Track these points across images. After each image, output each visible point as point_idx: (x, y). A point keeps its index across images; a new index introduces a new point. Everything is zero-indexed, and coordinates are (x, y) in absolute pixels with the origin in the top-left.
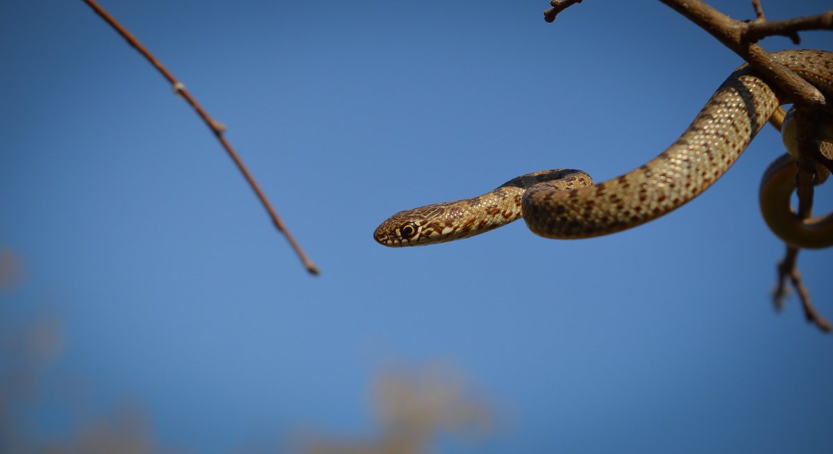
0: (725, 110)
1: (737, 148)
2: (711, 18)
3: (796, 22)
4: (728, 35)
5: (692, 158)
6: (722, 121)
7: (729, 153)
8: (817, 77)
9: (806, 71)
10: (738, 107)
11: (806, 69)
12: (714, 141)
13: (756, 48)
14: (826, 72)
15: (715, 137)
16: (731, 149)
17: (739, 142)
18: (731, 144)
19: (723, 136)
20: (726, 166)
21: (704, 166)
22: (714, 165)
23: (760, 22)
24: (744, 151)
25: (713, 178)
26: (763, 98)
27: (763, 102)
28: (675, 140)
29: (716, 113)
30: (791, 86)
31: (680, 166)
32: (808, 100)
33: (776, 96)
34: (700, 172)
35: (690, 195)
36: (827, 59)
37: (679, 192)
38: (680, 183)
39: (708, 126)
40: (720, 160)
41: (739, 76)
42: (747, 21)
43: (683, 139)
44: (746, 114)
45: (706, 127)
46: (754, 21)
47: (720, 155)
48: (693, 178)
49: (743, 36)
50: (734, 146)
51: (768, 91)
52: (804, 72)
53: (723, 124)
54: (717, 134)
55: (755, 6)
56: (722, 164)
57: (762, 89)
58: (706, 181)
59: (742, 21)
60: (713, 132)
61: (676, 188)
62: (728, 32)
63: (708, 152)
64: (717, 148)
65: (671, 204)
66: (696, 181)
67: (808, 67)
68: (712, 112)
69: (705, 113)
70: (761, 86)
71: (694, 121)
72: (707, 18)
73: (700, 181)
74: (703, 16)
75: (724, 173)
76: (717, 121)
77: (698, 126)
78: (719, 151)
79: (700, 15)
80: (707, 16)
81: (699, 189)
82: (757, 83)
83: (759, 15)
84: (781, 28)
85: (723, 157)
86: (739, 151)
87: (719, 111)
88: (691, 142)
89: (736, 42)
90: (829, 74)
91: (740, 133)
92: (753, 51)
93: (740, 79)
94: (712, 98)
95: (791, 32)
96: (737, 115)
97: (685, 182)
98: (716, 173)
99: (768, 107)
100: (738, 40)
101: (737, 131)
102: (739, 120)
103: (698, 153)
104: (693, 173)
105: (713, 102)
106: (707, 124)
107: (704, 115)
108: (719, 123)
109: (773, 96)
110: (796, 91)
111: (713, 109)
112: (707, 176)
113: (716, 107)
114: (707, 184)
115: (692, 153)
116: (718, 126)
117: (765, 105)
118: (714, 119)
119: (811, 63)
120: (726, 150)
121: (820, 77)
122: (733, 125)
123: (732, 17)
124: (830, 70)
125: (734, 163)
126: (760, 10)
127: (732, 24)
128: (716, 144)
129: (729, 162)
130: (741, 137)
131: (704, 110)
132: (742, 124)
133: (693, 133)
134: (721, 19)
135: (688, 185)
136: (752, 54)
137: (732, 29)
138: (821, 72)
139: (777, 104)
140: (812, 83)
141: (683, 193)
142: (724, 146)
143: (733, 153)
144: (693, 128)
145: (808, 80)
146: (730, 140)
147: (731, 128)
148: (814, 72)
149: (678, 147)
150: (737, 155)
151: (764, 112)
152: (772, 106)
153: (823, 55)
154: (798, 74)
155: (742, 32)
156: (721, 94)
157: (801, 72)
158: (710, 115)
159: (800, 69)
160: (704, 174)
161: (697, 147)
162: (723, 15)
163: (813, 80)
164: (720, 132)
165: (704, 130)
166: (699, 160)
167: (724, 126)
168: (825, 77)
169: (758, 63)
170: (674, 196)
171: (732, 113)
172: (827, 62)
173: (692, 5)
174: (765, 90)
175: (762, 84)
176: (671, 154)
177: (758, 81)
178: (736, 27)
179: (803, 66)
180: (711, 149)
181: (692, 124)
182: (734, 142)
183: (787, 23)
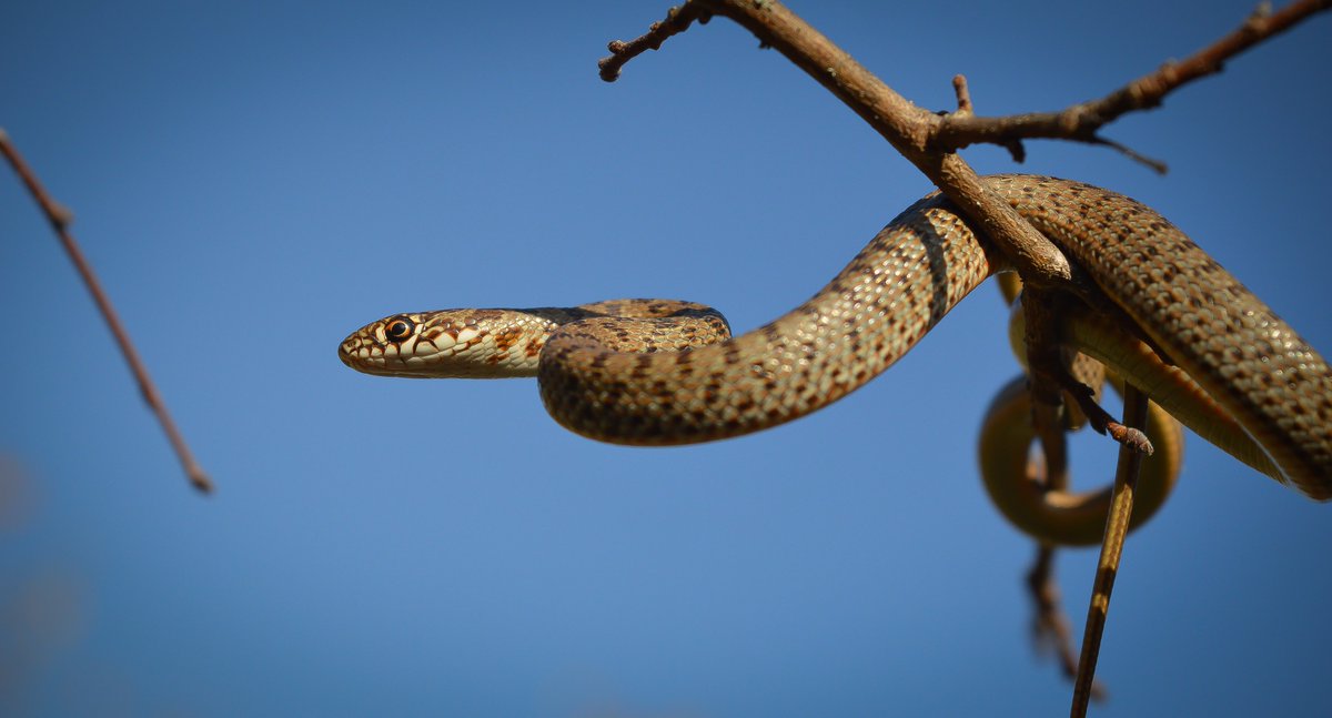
0: (897, 263)
1: (907, 335)
2: (876, 100)
3: (1019, 121)
4: (906, 133)
5: (820, 342)
6: (888, 281)
7: (891, 342)
8: (1063, 231)
9: (1046, 219)
10: (920, 260)
11: (1046, 215)
12: (868, 316)
13: (956, 162)
14: (1079, 224)
15: (870, 309)
16: (896, 335)
17: (913, 324)
18: (897, 326)
19: (886, 310)
20: (881, 363)
21: (839, 360)
22: (859, 359)
23: (962, 116)
24: (919, 341)
25: (853, 381)
26: (965, 254)
27: (964, 260)
28: (799, 304)
29: (881, 265)
30: (1014, 241)
31: (796, 351)
32: (1042, 269)
33: (987, 255)
34: (829, 370)
35: (802, 405)
36: (1087, 201)
37: (782, 398)
38: (788, 385)
39: (863, 286)
40: (872, 352)
41: (928, 209)
42: (941, 114)
43: (813, 303)
44: (930, 277)
45: (857, 289)
46: (953, 113)
47: (873, 344)
48: (813, 378)
49: (930, 138)
50: (903, 330)
51: (974, 243)
52: (1041, 219)
53: (890, 287)
54: (876, 304)
55: (957, 87)
56: (873, 360)
57: (965, 237)
58: (837, 385)
59: (933, 113)
60: (869, 299)
61: (776, 392)
62: (904, 127)
63: (854, 334)
64: (871, 330)
65: (761, 416)
66: (818, 385)
67: (1050, 212)
68: (874, 263)
69: (862, 262)
70: (964, 233)
71: (841, 274)
72: (869, 99)
73: (826, 384)
74: (862, 93)
75: (875, 374)
76: (879, 280)
77: (844, 284)
78: (873, 336)
79: (857, 93)
80: (870, 95)
81: (822, 399)
82: (957, 226)
83: (962, 104)
84: (994, 129)
85: (879, 347)
86: (910, 340)
87: (886, 263)
88: (824, 310)
89: (918, 148)
90: (1083, 228)
91: (917, 308)
92: (950, 169)
93: (928, 214)
94: (878, 238)
95: (1012, 138)
96: (917, 275)
97: (796, 382)
98: (861, 375)
99: (972, 270)
100: (921, 146)
101: (913, 303)
102: (919, 284)
103: (834, 333)
104: (815, 371)
105: (879, 245)
106: (862, 282)
107: (860, 265)
108: (883, 284)
109: (981, 255)
110: (1022, 250)
111: (877, 257)
112: (841, 378)
113: (882, 254)
114: (839, 392)
115: (822, 331)
116: (879, 290)
117: (968, 267)
118: (875, 277)
119: (1058, 205)
120: (886, 334)
121: (1067, 230)
122: (908, 291)
123: (917, 104)
124: (1086, 221)
125: (898, 360)
126: (966, 95)
127: (916, 116)
128: (871, 321)
129: (888, 357)
130: (918, 316)
131: (859, 257)
132: (924, 292)
133: (834, 295)
134: (894, 103)
135: (801, 389)
136: (948, 174)
137: (913, 124)
138: (1071, 222)
139: (985, 269)
140: (1053, 241)
141: (790, 400)
142: (885, 327)
143: (899, 342)
144: (836, 287)
145: (1047, 234)
146: (897, 317)
147: (903, 297)
148: (1059, 221)
149: (799, 317)
150: (905, 347)
151: (964, 278)
152: (978, 270)
153: (1082, 194)
154: (1031, 221)
155: (929, 130)
156: (894, 232)
157: (1037, 220)
158: (871, 268)
159: (1036, 213)
160: (836, 373)
161: (835, 323)
162: (901, 98)
163: (1056, 236)
164: (882, 301)
165: (854, 293)
166: (832, 347)
167: (891, 292)
168: (1077, 232)
169: (958, 191)
170: (770, 404)
171: (909, 270)
172: (1085, 207)
173: (843, 72)
174: (969, 240)
175: (965, 228)
176: (783, 329)
177: (959, 222)
178: (921, 121)
179: (1042, 209)
180: (860, 329)
181: (837, 279)
182: (905, 322)
183: (1004, 122)
